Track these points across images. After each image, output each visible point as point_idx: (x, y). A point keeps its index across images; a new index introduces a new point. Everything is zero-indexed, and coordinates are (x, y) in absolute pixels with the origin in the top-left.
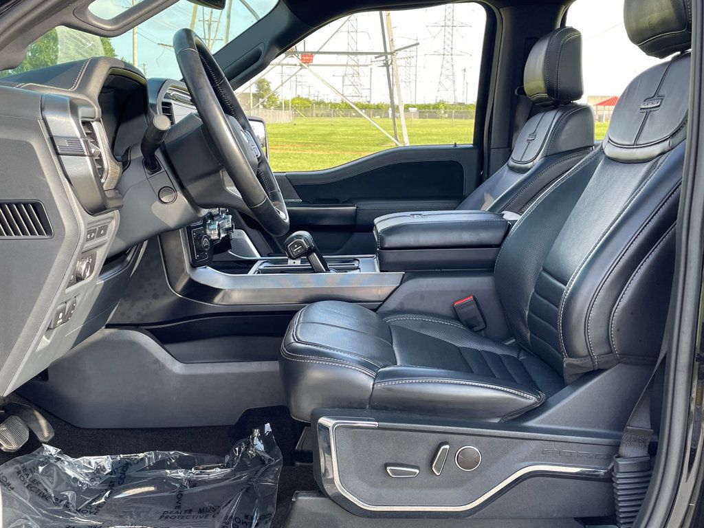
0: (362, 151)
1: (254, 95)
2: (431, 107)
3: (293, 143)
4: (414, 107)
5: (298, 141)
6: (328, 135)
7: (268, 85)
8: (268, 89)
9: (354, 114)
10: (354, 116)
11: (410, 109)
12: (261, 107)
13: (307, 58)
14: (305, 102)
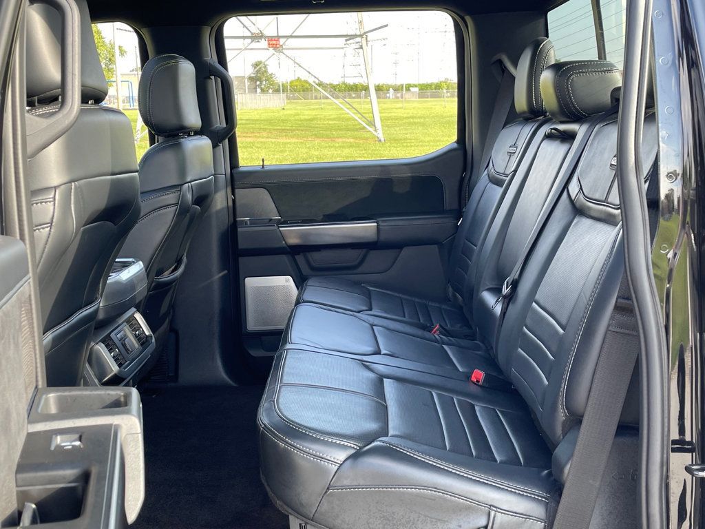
0: (337, 137)
1: (251, 78)
2: (433, 87)
3: (270, 129)
4: (416, 86)
5: (276, 128)
6: (309, 120)
7: (265, 67)
8: (266, 71)
9: (354, 96)
10: (354, 98)
11: (411, 88)
12: (259, 90)
13: (274, 42)
14: (304, 84)
